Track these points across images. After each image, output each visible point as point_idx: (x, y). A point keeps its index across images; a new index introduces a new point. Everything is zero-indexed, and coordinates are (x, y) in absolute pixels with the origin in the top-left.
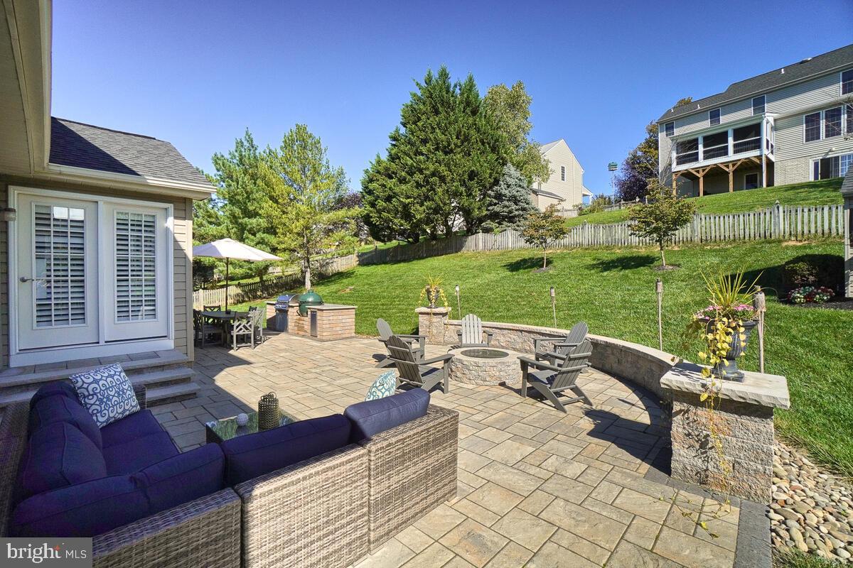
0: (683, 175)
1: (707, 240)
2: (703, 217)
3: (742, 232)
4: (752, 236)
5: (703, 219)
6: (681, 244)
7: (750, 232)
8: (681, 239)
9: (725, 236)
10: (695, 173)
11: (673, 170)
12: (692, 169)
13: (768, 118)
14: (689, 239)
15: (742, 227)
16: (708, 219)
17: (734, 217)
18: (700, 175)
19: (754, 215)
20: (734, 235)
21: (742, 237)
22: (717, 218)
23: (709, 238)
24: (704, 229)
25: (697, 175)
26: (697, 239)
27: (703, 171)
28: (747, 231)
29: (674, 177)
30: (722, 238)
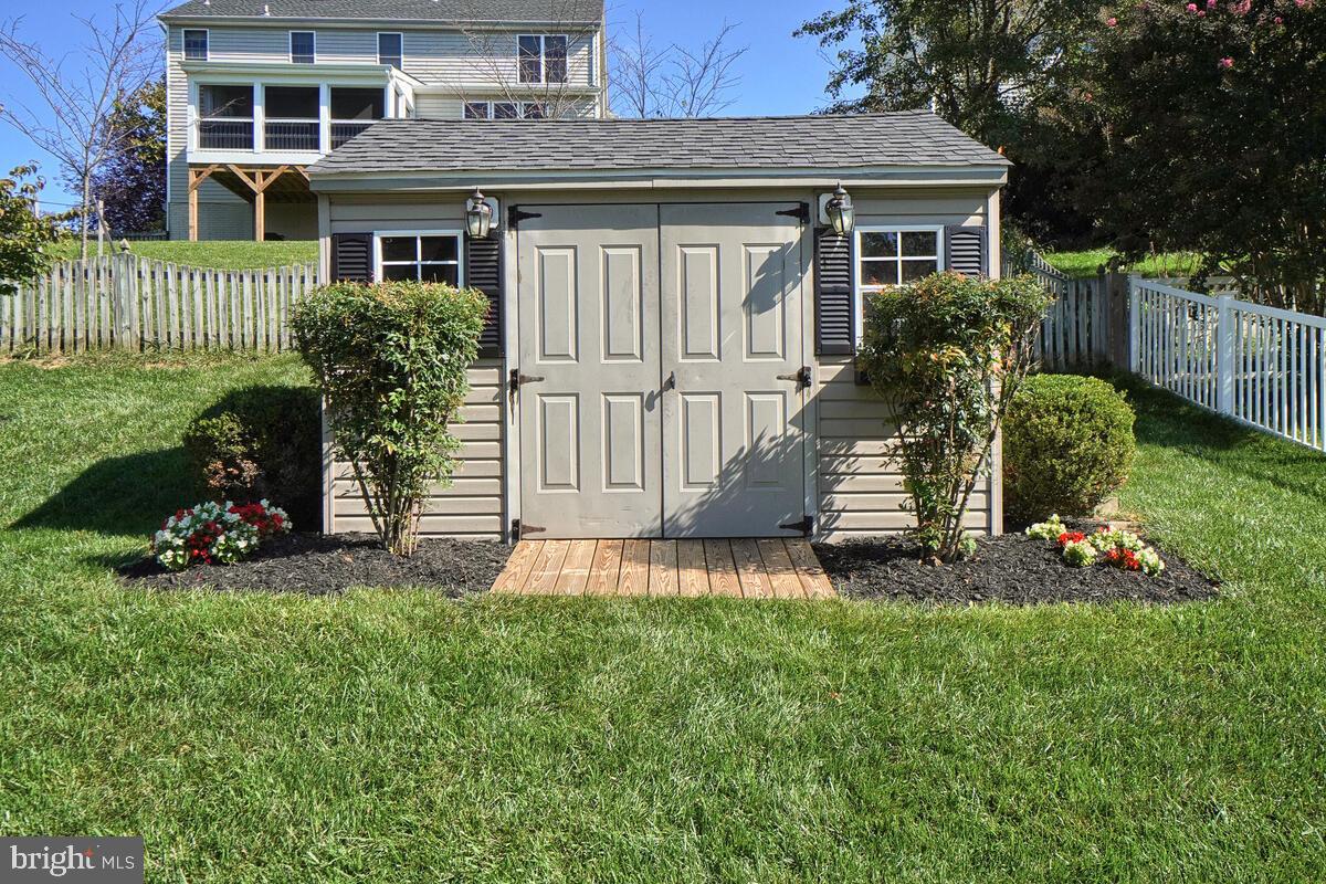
0: (214, 175)
1: (156, 345)
2: (145, 268)
3: (249, 325)
4: (273, 340)
5: (147, 275)
6: (80, 351)
7: (267, 331)
8: (80, 335)
9: (206, 335)
10: (246, 179)
11: (190, 159)
12: (240, 166)
13: (401, 84)
14: (106, 336)
15: (248, 313)
16: (159, 277)
17: (229, 280)
18: (258, 186)
19: (278, 278)
20: (231, 336)
21: (249, 340)
22: (185, 278)
23: (163, 339)
24: (148, 306)
25: (251, 184)
26: (128, 339)
27: (266, 176)
28: (261, 324)
29: (192, 178)
30: (200, 340)
